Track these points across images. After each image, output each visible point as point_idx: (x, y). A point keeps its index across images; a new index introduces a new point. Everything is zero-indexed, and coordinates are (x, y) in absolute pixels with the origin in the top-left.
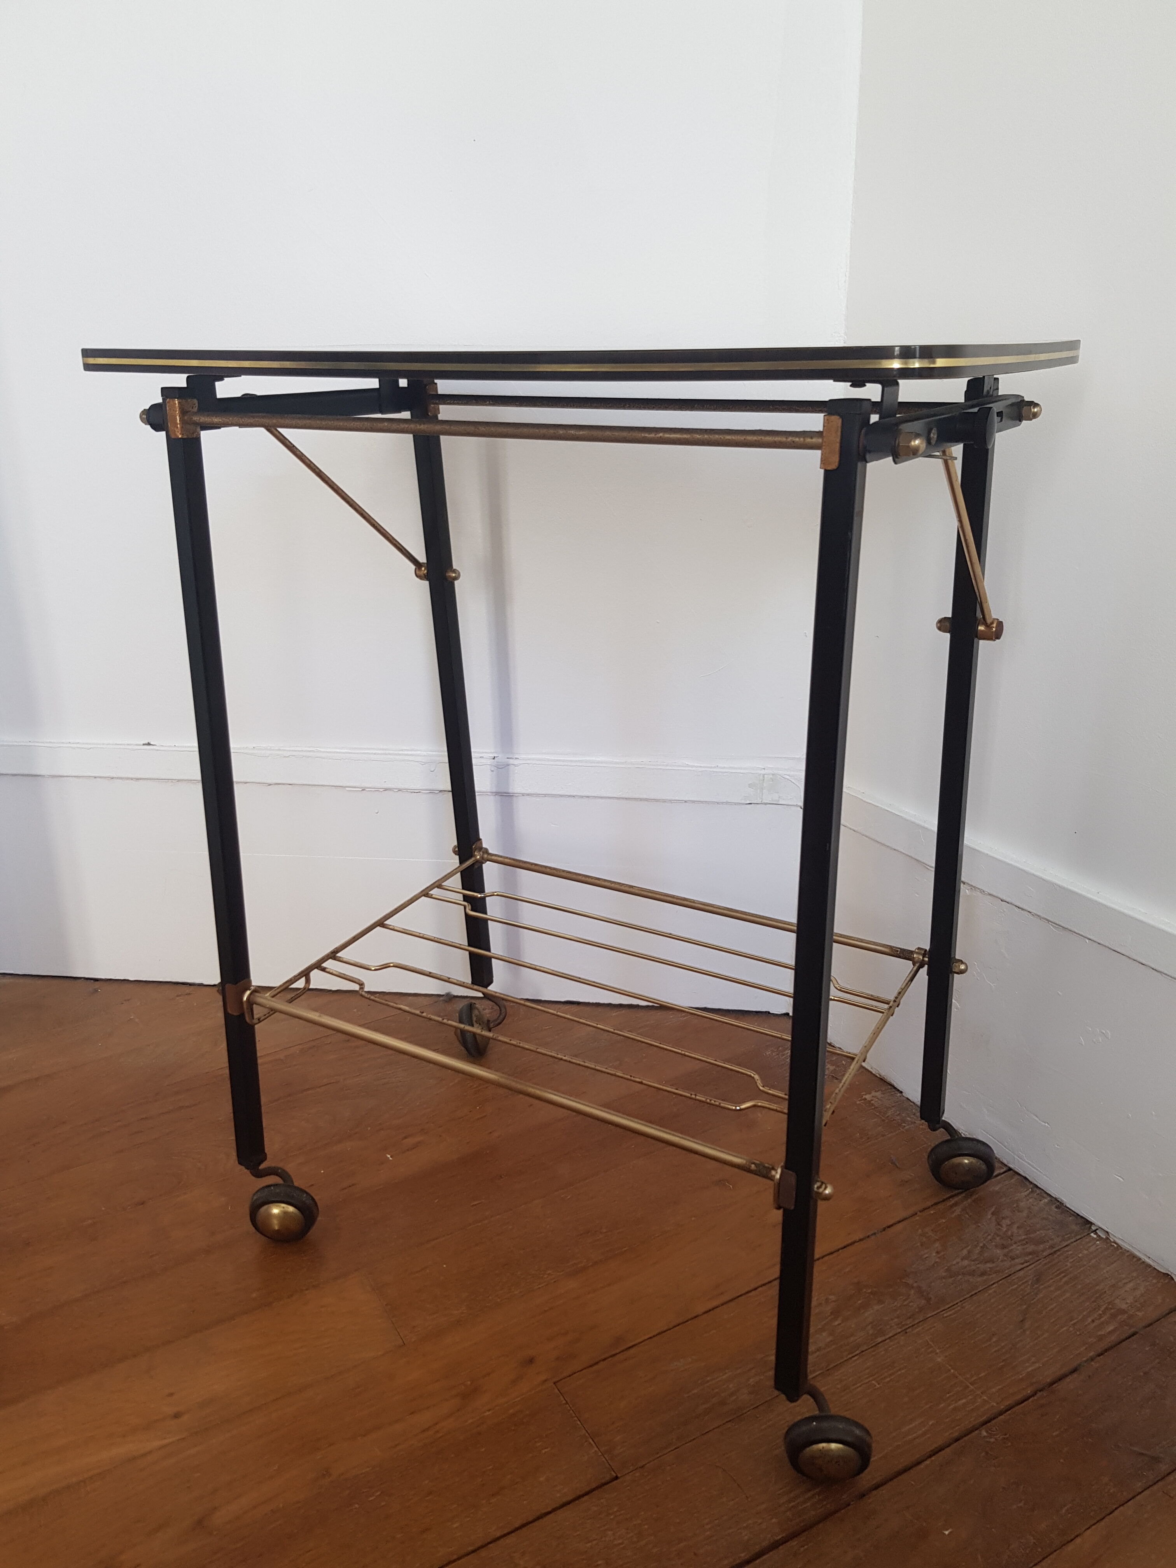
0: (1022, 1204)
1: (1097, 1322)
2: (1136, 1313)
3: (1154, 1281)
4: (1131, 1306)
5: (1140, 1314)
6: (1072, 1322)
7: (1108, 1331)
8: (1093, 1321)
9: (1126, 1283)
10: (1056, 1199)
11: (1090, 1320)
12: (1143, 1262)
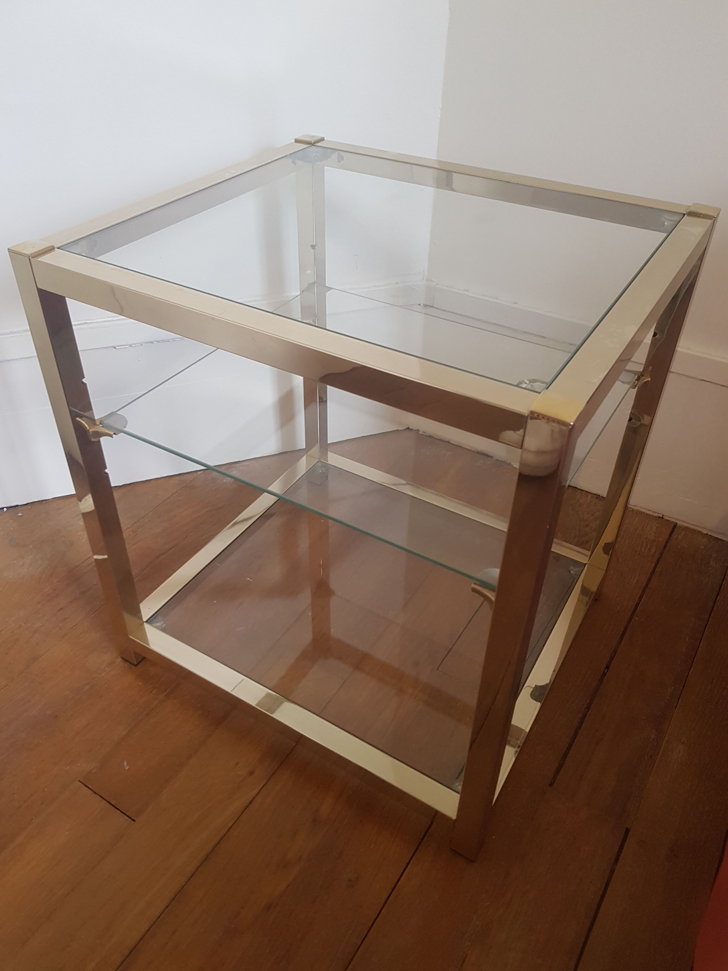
0: (581, 501)
1: (647, 549)
2: (659, 540)
3: (657, 522)
4: (655, 537)
5: (661, 539)
6: (637, 553)
7: (653, 552)
8: (645, 549)
9: (646, 527)
10: (595, 494)
11: (643, 549)
12: (647, 514)
